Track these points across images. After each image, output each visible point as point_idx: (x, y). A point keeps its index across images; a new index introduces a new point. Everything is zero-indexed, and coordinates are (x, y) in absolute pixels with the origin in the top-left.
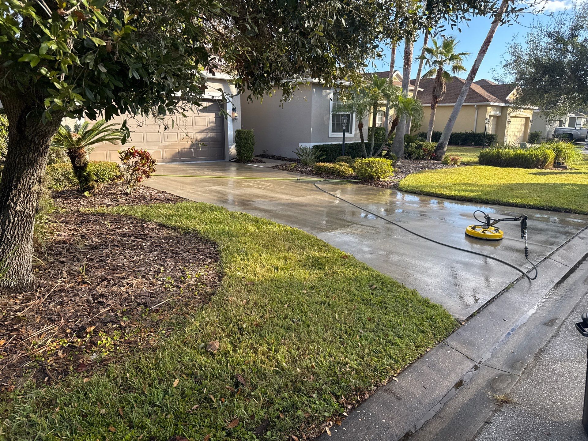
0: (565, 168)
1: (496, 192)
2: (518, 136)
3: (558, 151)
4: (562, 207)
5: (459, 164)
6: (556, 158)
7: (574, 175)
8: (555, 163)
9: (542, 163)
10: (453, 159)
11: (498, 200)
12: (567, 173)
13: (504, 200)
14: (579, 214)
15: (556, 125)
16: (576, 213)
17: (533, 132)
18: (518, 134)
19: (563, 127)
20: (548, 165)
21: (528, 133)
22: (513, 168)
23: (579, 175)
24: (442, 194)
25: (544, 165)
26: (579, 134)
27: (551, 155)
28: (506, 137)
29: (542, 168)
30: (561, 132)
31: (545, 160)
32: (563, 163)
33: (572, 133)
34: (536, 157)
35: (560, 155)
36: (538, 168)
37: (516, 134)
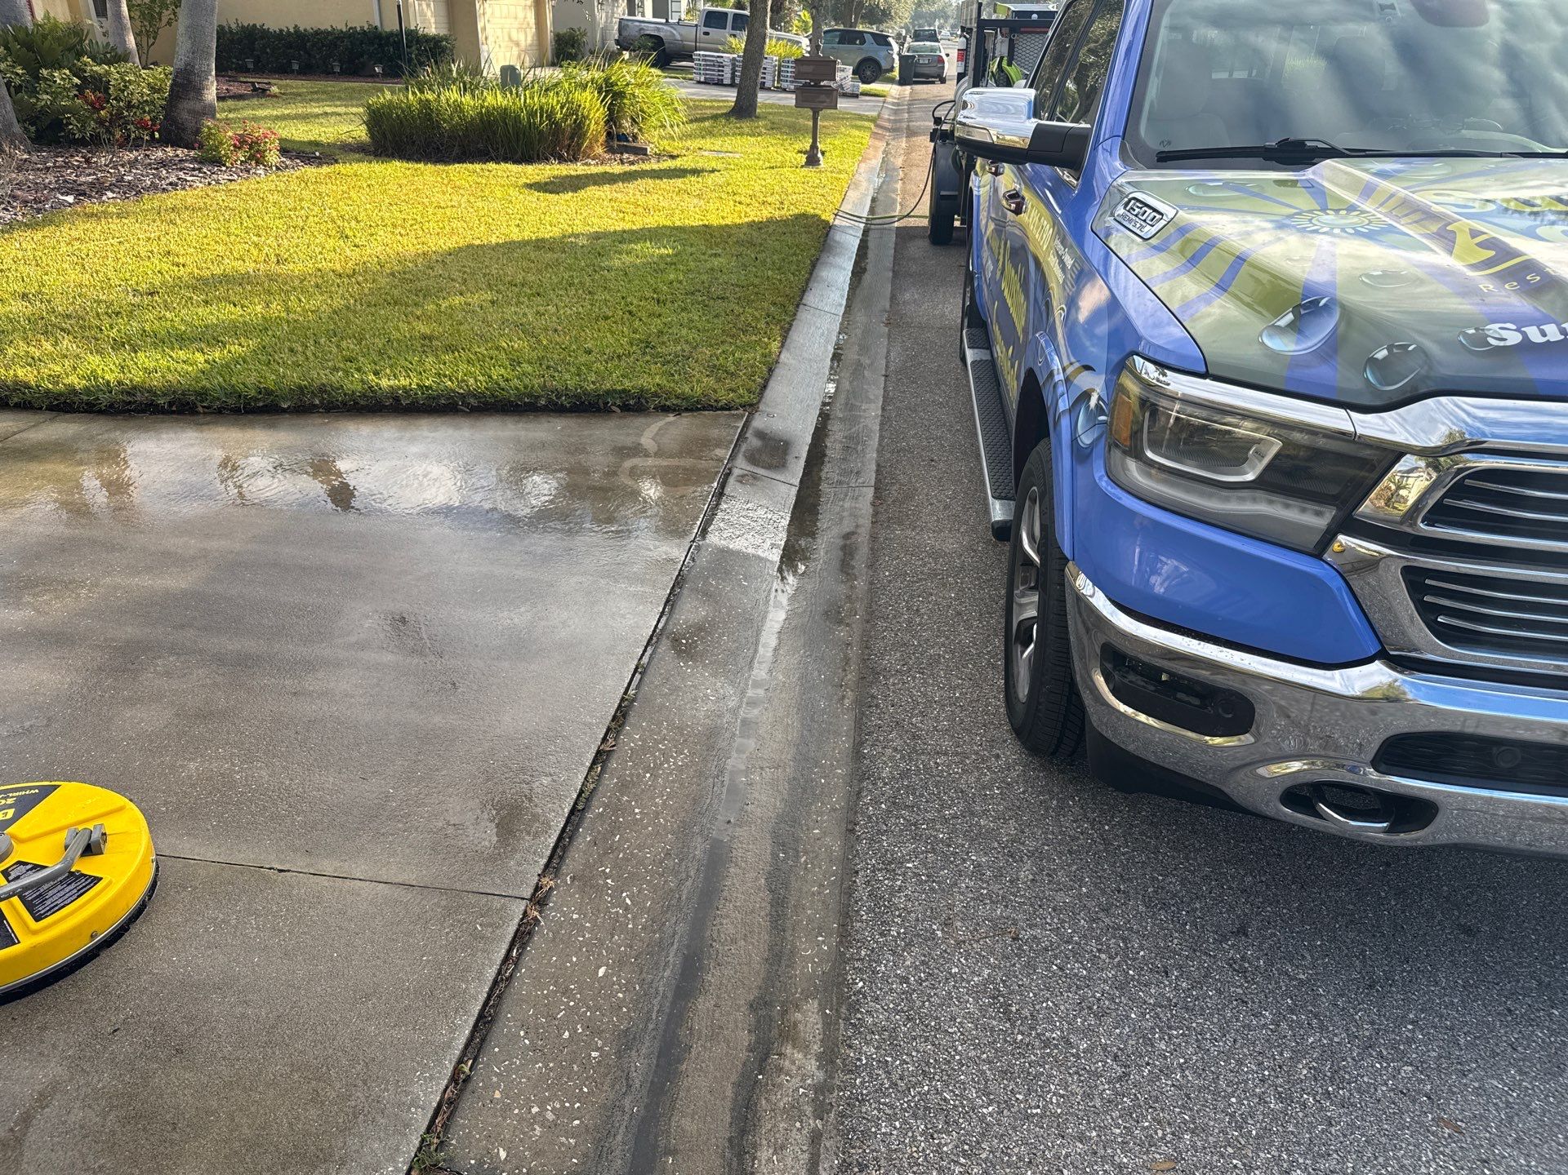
0: (641, 152)
1: (337, 326)
2: (523, 44)
3: (613, 94)
4: (608, 386)
5: (273, 157)
6: (612, 118)
7: (665, 183)
8: (609, 134)
9: (572, 138)
10: (241, 142)
11: (322, 389)
12: (643, 174)
13: (353, 383)
14: (676, 410)
15: (620, 10)
16: (665, 409)
17: (563, 30)
18: (522, 37)
19: (639, 18)
20: (591, 147)
21: (550, 36)
22: (477, 167)
23: (679, 182)
24: (20, 386)
25: (579, 145)
26: (678, 37)
27: (594, 110)
28: (484, 48)
29: (575, 159)
30: (633, 31)
31: (579, 129)
32: (635, 137)
33: (661, 35)
34: (549, 117)
35: (621, 109)
36: (561, 160)
37: (515, 36)
